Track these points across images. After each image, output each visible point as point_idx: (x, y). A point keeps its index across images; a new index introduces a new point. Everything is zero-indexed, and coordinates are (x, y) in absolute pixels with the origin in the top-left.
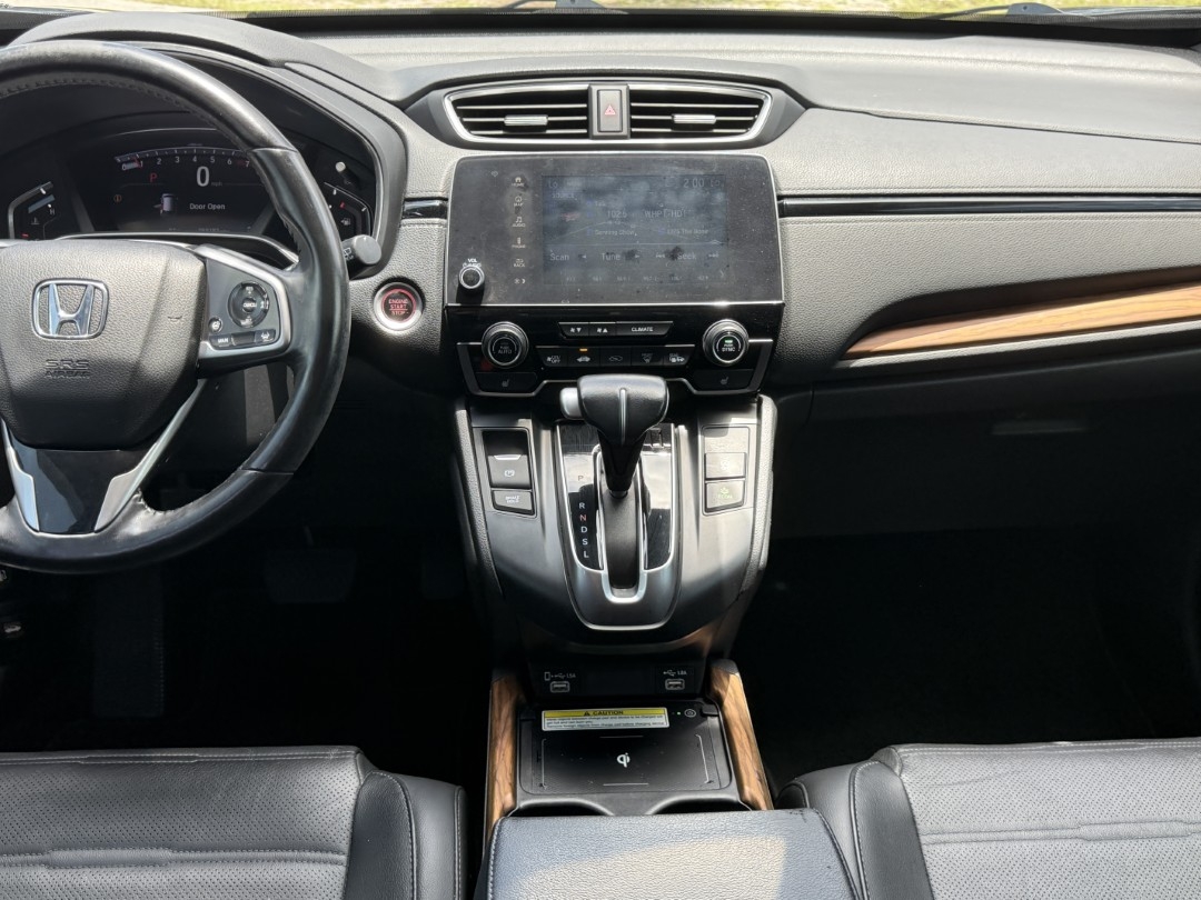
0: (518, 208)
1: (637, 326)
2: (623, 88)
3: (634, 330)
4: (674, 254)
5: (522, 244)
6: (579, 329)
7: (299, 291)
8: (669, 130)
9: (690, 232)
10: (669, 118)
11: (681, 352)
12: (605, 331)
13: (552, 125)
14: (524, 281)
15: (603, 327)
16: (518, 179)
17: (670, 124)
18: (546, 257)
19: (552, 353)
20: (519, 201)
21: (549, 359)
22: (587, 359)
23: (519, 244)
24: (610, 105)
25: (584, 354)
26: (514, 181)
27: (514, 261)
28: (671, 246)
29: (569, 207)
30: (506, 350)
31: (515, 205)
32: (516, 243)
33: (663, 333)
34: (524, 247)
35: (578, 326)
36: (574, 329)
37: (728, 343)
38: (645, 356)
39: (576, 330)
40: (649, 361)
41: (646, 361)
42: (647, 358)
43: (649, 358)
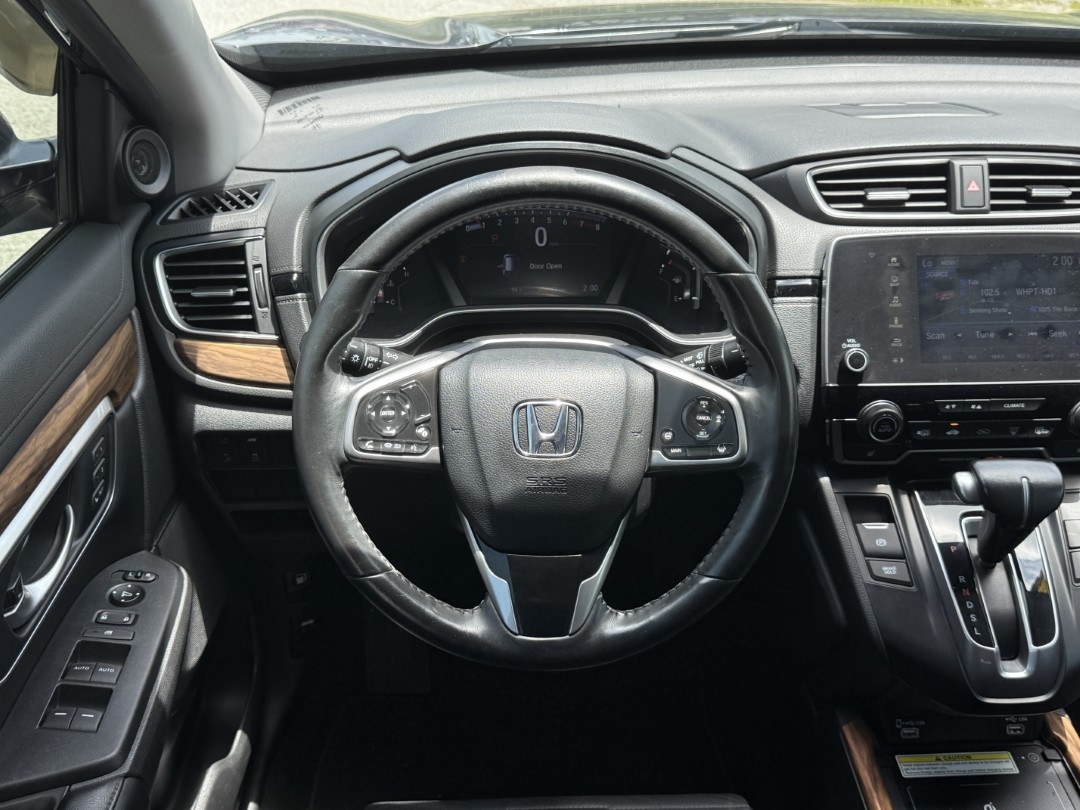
0: (894, 288)
1: (1010, 402)
2: (984, 163)
3: (1007, 406)
4: (1045, 332)
5: (899, 323)
6: (953, 406)
7: (755, 405)
8: (1023, 202)
9: (1060, 309)
10: (1023, 190)
11: (1046, 425)
12: (979, 407)
13: (914, 198)
14: (902, 360)
15: (977, 403)
16: (894, 259)
17: (1026, 196)
18: (923, 336)
19: (922, 427)
20: (895, 282)
21: (919, 433)
22: (956, 432)
23: (896, 324)
24: (972, 179)
25: (954, 428)
26: (890, 262)
27: (892, 341)
28: (1043, 323)
29: (944, 285)
30: (887, 429)
31: (892, 285)
32: (893, 323)
33: (1033, 408)
34: (901, 326)
35: (954, 403)
36: (949, 406)
38: (1012, 429)
39: (951, 407)
40: (1015, 433)
41: (1012, 433)
42: (1014, 431)
43: (1016, 431)
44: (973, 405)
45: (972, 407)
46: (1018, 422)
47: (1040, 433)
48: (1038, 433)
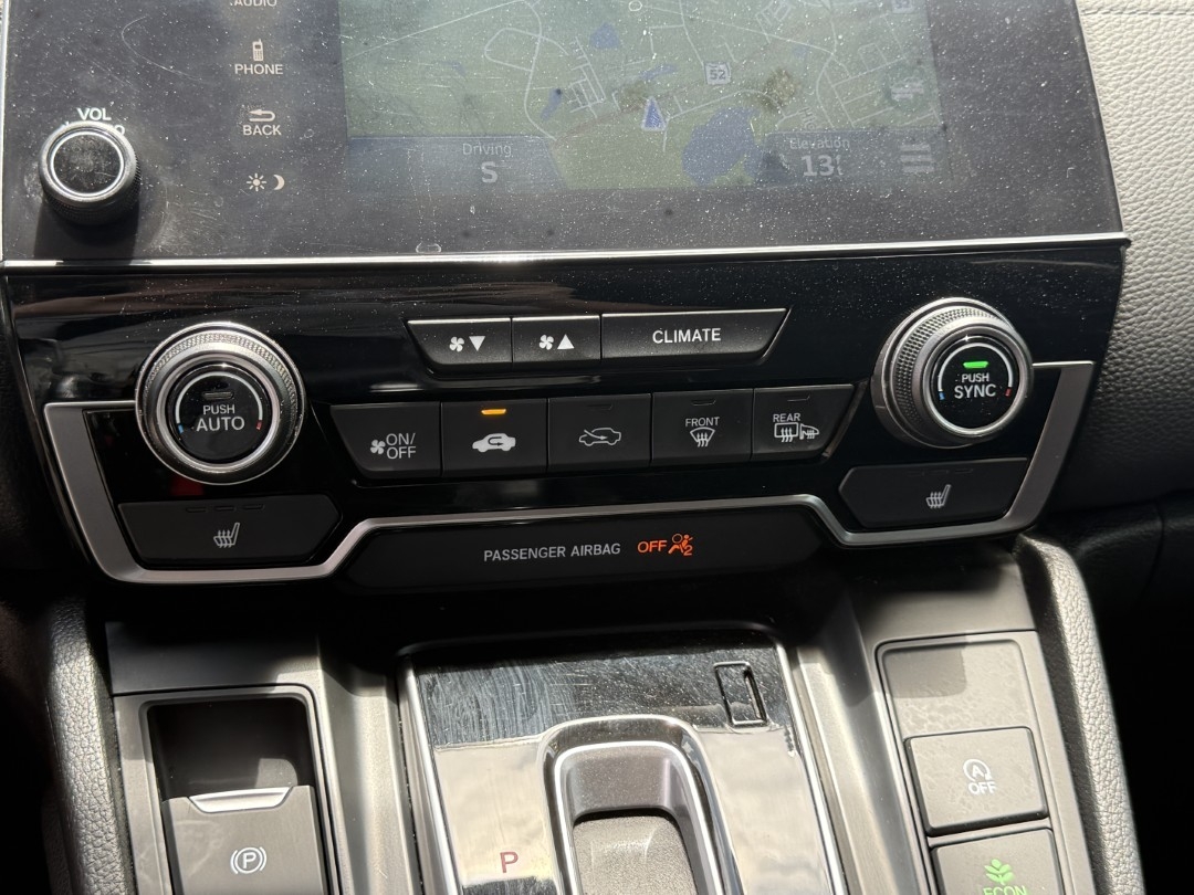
1: (671, 325)
3: (661, 341)
5: (268, 60)
6: (477, 341)
11: (808, 409)
12: (566, 345)
14: (281, 182)
15: (557, 331)
21: (377, 447)
22: (507, 443)
23: (259, 61)
25: (495, 426)
30: (222, 418)
32: (250, 61)
33: (754, 346)
34: (275, 69)
35: (476, 330)
36: (461, 341)
37: (972, 371)
38: (695, 427)
39: (468, 346)
40: (707, 441)
41: (698, 441)
42: (704, 431)
43: (709, 433)
44: (543, 338)
45: (542, 345)
46: (710, 399)
47: (791, 436)
48: (783, 436)
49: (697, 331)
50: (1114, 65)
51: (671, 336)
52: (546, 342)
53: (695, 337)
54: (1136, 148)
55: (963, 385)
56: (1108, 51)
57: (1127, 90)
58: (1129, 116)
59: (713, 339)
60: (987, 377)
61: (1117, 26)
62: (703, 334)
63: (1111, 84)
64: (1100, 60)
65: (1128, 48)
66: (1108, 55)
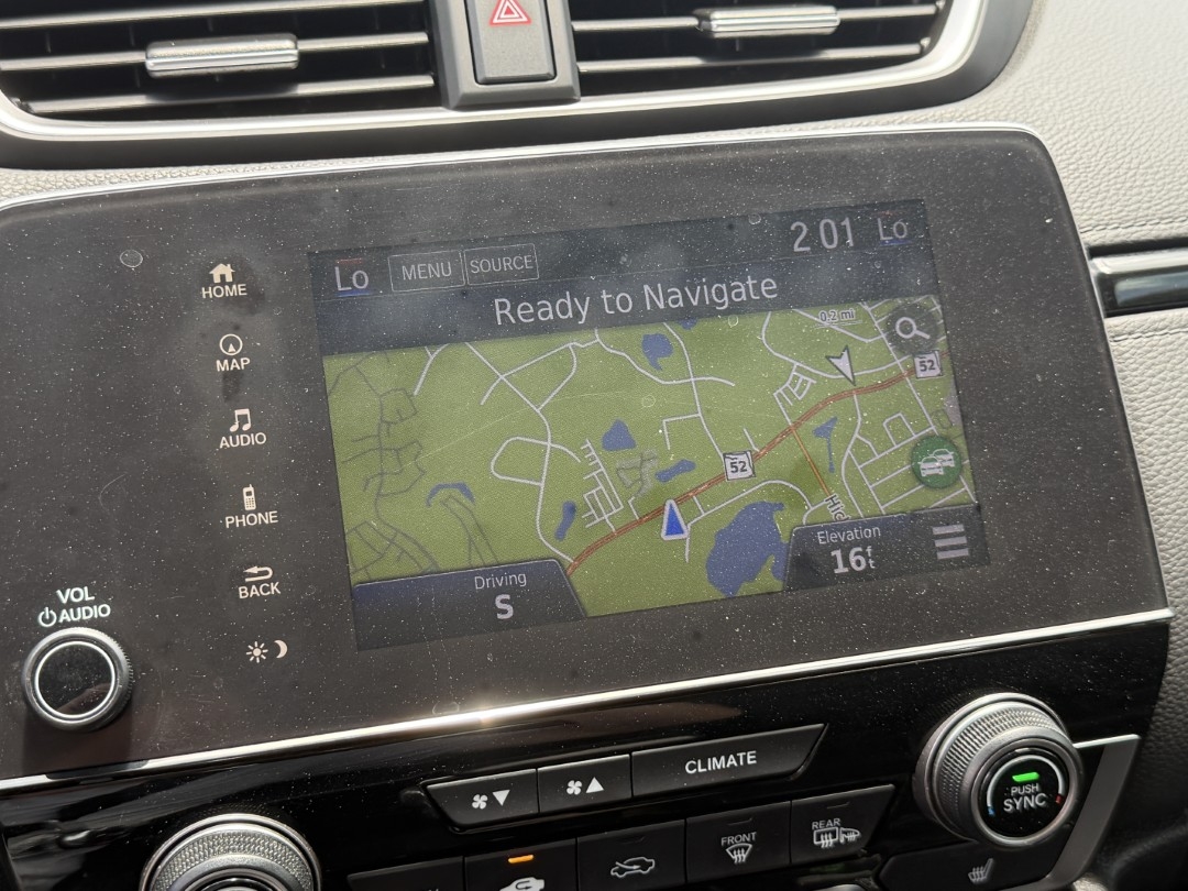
0: (232, 377)
1: (704, 755)
3: (694, 770)
5: (261, 508)
6: (501, 796)
10: (692, 21)
11: (845, 815)
12: (595, 787)
13: (312, 67)
14: (283, 648)
15: (585, 776)
16: (223, 271)
17: (696, 42)
20: (232, 356)
22: (536, 885)
23: (251, 510)
25: (522, 872)
26: (209, 282)
27: (240, 578)
31: (221, 366)
32: (240, 511)
33: (792, 763)
34: (269, 518)
35: (500, 785)
36: (485, 798)
37: (1021, 784)
38: (731, 844)
39: (492, 801)
40: (744, 856)
41: (735, 857)
42: (740, 848)
43: (746, 848)
44: (571, 784)
45: (570, 791)
46: (746, 817)
47: (831, 841)
48: (823, 842)
49: (732, 757)
50: (1148, 397)
51: (705, 765)
52: (574, 788)
53: (729, 763)
54: (1173, 489)
55: (1012, 798)
56: (1141, 382)
57: (1162, 425)
58: (1165, 454)
59: (749, 762)
60: (1037, 787)
61: (1150, 351)
62: (737, 759)
63: (1144, 419)
64: (1131, 393)
65: (1161, 375)
66: (1141, 386)
